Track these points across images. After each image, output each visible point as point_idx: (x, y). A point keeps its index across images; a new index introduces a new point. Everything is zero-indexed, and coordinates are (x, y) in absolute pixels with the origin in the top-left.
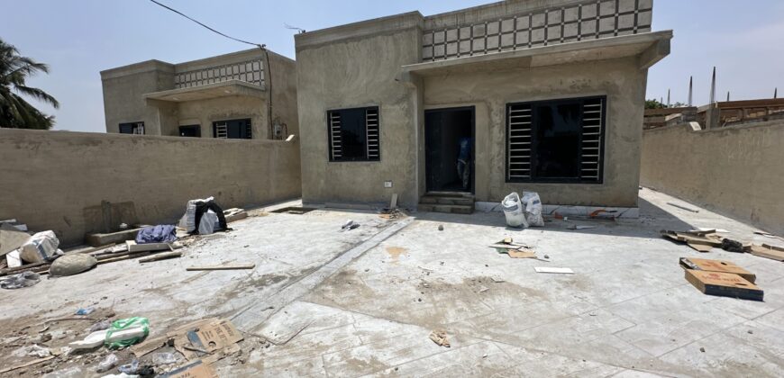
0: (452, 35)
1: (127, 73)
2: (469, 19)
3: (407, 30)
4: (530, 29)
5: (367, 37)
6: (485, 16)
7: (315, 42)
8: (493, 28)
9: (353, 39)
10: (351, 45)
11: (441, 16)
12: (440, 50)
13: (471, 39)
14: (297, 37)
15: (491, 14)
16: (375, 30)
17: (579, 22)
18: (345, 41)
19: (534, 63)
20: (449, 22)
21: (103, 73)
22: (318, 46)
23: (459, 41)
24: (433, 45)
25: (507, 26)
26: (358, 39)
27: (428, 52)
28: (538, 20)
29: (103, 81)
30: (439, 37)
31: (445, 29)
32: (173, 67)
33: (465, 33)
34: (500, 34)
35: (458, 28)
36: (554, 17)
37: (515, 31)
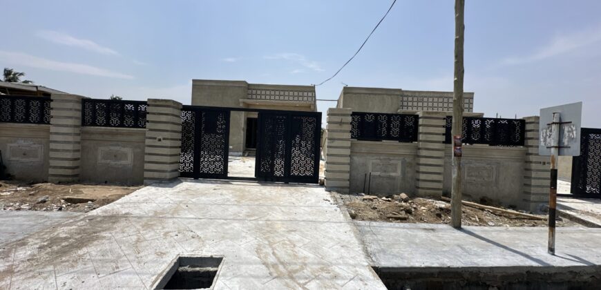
0: (410, 99)
1: (222, 84)
2: (417, 94)
4: (438, 102)
5: (379, 94)
6: (423, 95)
8: (425, 99)
10: (372, 96)
11: (406, 91)
13: (418, 102)
14: (344, 88)
15: (425, 95)
18: (370, 94)
20: (409, 94)
21: (193, 81)
22: (356, 94)
23: (413, 101)
25: (430, 100)
26: (376, 94)
28: (441, 100)
31: (407, 96)
32: (249, 85)
34: (428, 102)
35: (413, 97)
36: (446, 100)
37: (433, 102)
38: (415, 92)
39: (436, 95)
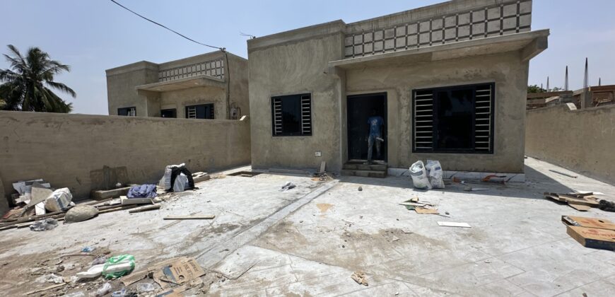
0: (368, 37)
1: (125, 71)
2: (382, 25)
3: (333, 34)
4: (431, 31)
5: (302, 40)
6: (394, 22)
7: (262, 45)
8: (401, 31)
9: (290, 42)
10: (290, 47)
11: (359, 23)
12: (359, 49)
13: (384, 40)
14: (249, 42)
15: (400, 21)
16: (308, 35)
17: (470, 25)
18: (286, 44)
19: (434, 58)
20: (366, 28)
21: (107, 71)
22: (265, 48)
23: (373, 41)
24: (354, 45)
25: (412, 29)
26: (295, 42)
27: (350, 51)
28: (437, 24)
29: (108, 77)
30: (358, 39)
31: (363, 33)
32: (158, 66)
33: (379, 36)
34: (406, 36)
35: (373, 32)
36: (450, 21)
37: (418, 33)
38: (377, 20)
39: (424, 16)
